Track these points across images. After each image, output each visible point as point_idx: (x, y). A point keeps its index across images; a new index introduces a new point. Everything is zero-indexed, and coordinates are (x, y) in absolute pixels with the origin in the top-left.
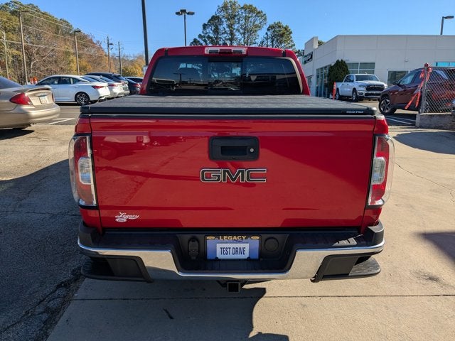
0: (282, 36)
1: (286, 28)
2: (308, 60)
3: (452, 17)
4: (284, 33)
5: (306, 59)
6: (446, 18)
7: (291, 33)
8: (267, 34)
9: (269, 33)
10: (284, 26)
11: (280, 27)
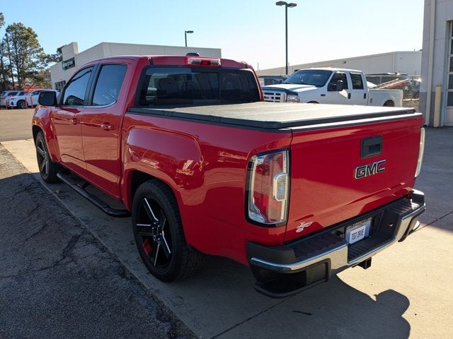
0: (27, 38)
1: (29, 30)
2: (70, 66)
3: (192, 32)
4: (28, 36)
5: (65, 65)
6: (188, 32)
7: (36, 36)
8: (6, 35)
9: (9, 35)
10: (27, 28)
11: (21, 28)
